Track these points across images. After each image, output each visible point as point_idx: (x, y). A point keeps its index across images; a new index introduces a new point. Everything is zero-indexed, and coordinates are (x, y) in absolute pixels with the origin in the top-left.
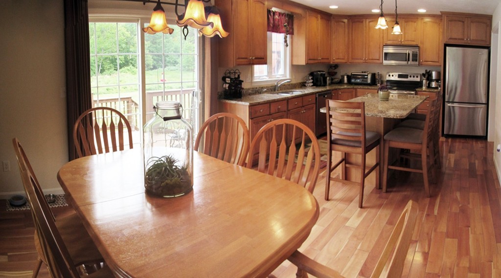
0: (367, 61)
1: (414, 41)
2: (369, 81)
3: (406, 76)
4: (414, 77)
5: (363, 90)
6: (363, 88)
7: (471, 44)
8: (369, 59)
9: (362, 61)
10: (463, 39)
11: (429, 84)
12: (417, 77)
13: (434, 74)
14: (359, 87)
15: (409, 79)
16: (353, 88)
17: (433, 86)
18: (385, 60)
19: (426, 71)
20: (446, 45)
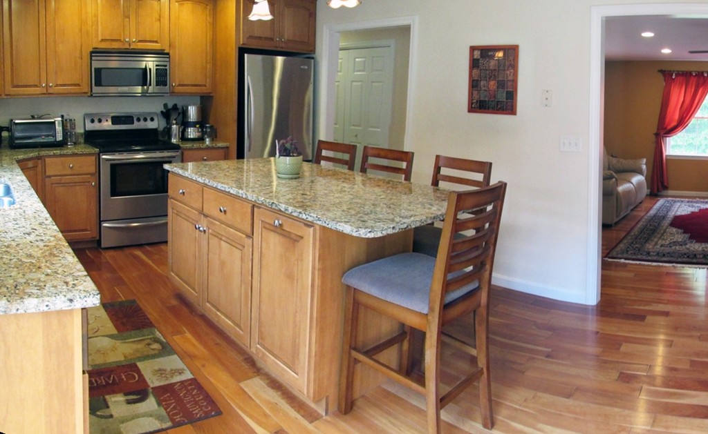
0: (51, 91)
1: (156, 42)
2: (59, 137)
3: (128, 119)
4: (145, 120)
5: (63, 159)
6: (61, 156)
7: (284, 50)
8: (57, 85)
9: (38, 91)
10: (272, 39)
11: (184, 132)
12: (152, 119)
13: (193, 112)
14: (52, 153)
15: (137, 125)
16: (39, 158)
17: (191, 136)
18: (96, 85)
19: (165, 105)
20: (242, 51)
